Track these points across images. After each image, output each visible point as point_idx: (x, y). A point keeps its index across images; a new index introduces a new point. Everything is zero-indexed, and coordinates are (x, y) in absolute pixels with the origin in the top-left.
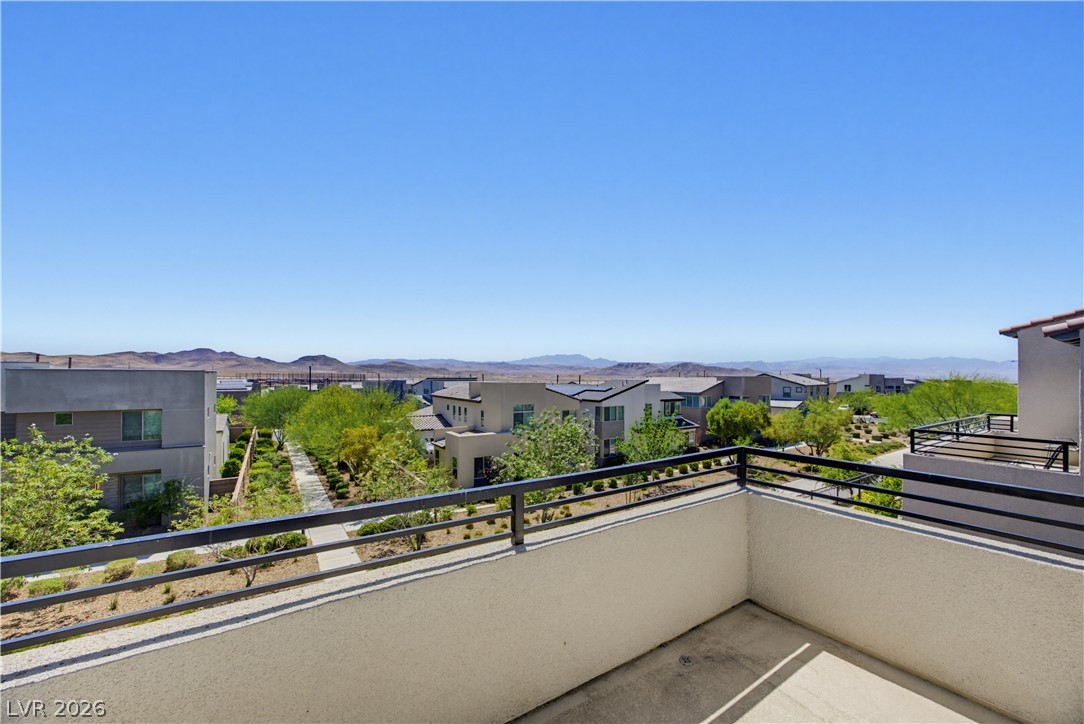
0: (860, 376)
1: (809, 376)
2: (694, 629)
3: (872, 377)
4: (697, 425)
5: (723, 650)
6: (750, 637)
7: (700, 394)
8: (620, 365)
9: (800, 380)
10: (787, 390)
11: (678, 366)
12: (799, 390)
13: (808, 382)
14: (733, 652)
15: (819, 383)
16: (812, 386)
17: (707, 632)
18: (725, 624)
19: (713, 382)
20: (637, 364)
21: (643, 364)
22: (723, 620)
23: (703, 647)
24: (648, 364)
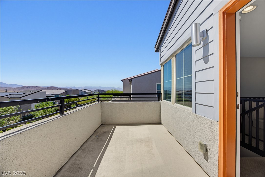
0: (97, 90)
1: (87, 90)
2: (95, 132)
3: (99, 90)
4: (59, 103)
5: (102, 132)
6: (105, 129)
7: (59, 94)
8: (24, 87)
9: (85, 91)
10: (82, 93)
11: (49, 87)
12: (85, 93)
13: (87, 91)
14: (104, 132)
15: (89, 91)
16: (88, 92)
17: (97, 131)
18: (100, 129)
19: (64, 91)
20: (32, 87)
21: (35, 87)
22: (99, 128)
23: (99, 133)
24: (37, 87)
